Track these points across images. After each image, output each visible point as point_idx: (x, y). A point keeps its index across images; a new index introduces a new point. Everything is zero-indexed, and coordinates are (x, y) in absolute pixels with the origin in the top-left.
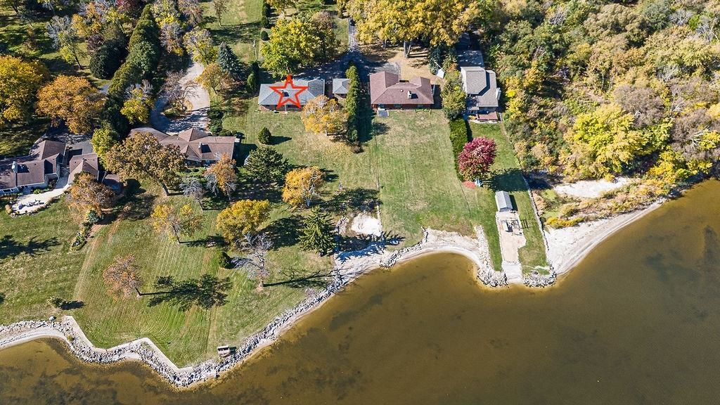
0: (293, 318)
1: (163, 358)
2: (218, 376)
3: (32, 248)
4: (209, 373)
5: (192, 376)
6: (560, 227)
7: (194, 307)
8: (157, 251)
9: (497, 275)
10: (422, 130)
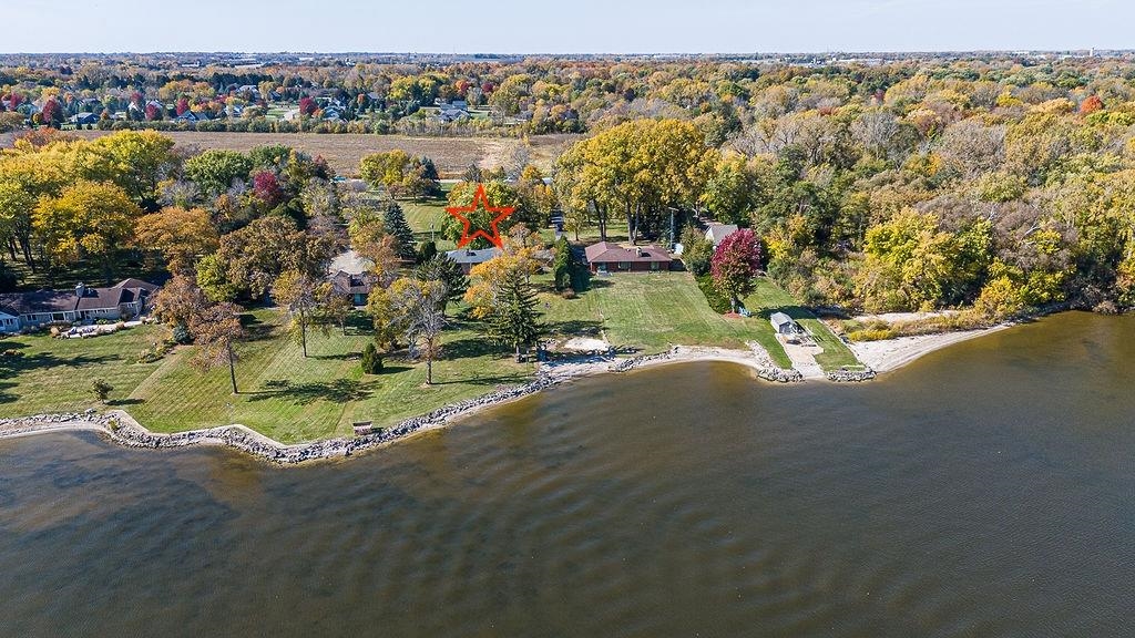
0: (478, 407)
1: (261, 438)
2: (348, 454)
3: (77, 362)
4: (335, 451)
5: (307, 452)
6: (870, 340)
7: (320, 403)
8: (269, 363)
9: (787, 372)
10: (658, 284)
